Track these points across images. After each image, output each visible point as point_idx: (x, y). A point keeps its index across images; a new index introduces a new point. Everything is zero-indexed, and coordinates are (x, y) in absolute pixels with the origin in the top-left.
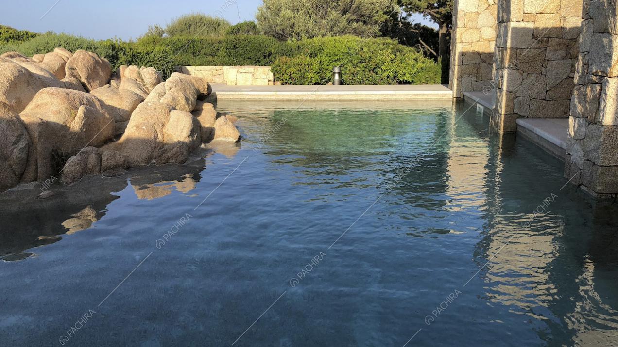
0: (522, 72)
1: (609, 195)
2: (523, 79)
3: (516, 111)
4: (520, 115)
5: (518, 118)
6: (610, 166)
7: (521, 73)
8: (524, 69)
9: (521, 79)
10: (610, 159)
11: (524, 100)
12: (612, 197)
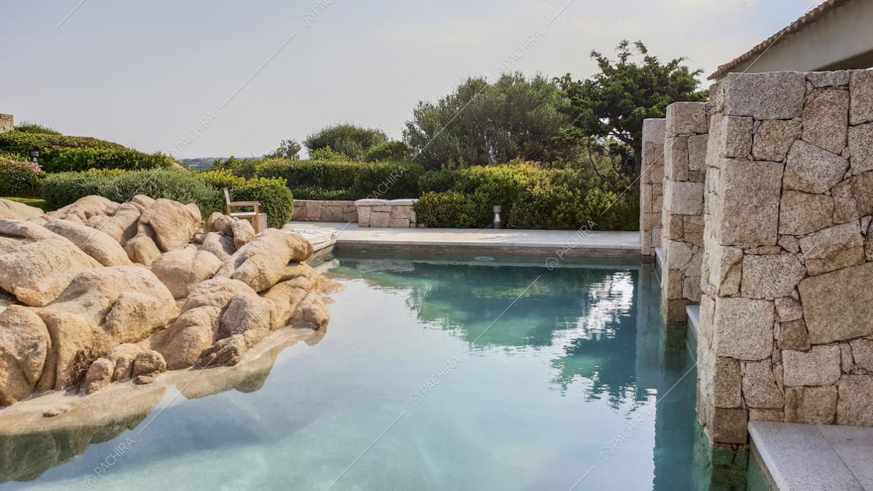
0: (691, 245)
1: (728, 446)
2: (693, 255)
3: (685, 295)
4: (691, 301)
5: (688, 304)
6: (727, 408)
7: (689, 247)
8: (694, 242)
9: (690, 254)
10: (727, 399)
11: (695, 282)
12: (732, 448)
